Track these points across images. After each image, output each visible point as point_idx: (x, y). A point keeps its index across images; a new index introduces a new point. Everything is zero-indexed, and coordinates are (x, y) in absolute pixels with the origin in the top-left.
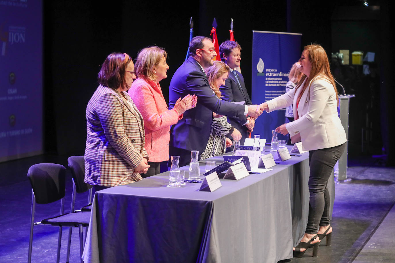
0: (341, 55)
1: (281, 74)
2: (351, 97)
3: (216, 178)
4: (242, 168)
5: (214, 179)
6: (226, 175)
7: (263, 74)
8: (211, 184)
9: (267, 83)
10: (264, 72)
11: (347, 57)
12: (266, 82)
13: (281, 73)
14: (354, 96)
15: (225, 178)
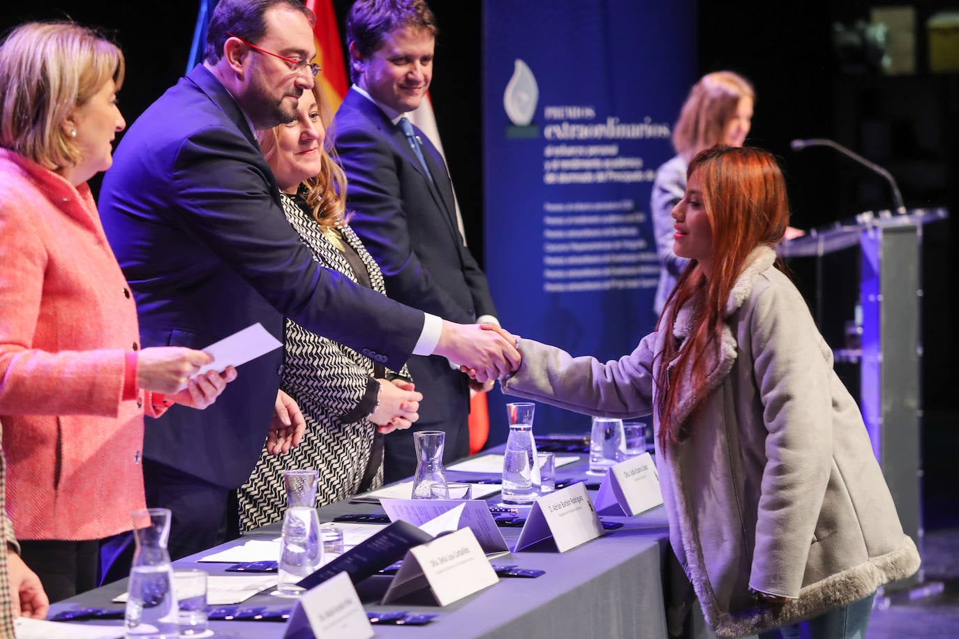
0: (878, 32)
1: (612, 129)
2: (929, 218)
3: (349, 602)
4: (465, 551)
5: (341, 607)
6: (393, 586)
7: (534, 133)
8: (326, 628)
9: (552, 171)
10: (539, 120)
11: (907, 40)
12: (548, 166)
13: (611, 121)
14: (941, 213)
15: (389, 598)
